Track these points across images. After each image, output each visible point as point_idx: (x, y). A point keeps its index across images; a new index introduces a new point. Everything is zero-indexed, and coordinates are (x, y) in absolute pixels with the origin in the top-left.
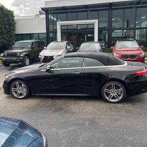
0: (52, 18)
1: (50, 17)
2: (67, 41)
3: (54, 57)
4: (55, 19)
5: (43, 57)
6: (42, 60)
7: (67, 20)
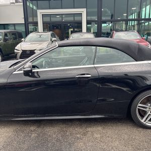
0: (31, 6)
1: (28, 4)
2: (51, 32)
3: (35, 51)
4: (35, 8)
5: (20, 52)
6: (19, 55)
7: (50, 8)
